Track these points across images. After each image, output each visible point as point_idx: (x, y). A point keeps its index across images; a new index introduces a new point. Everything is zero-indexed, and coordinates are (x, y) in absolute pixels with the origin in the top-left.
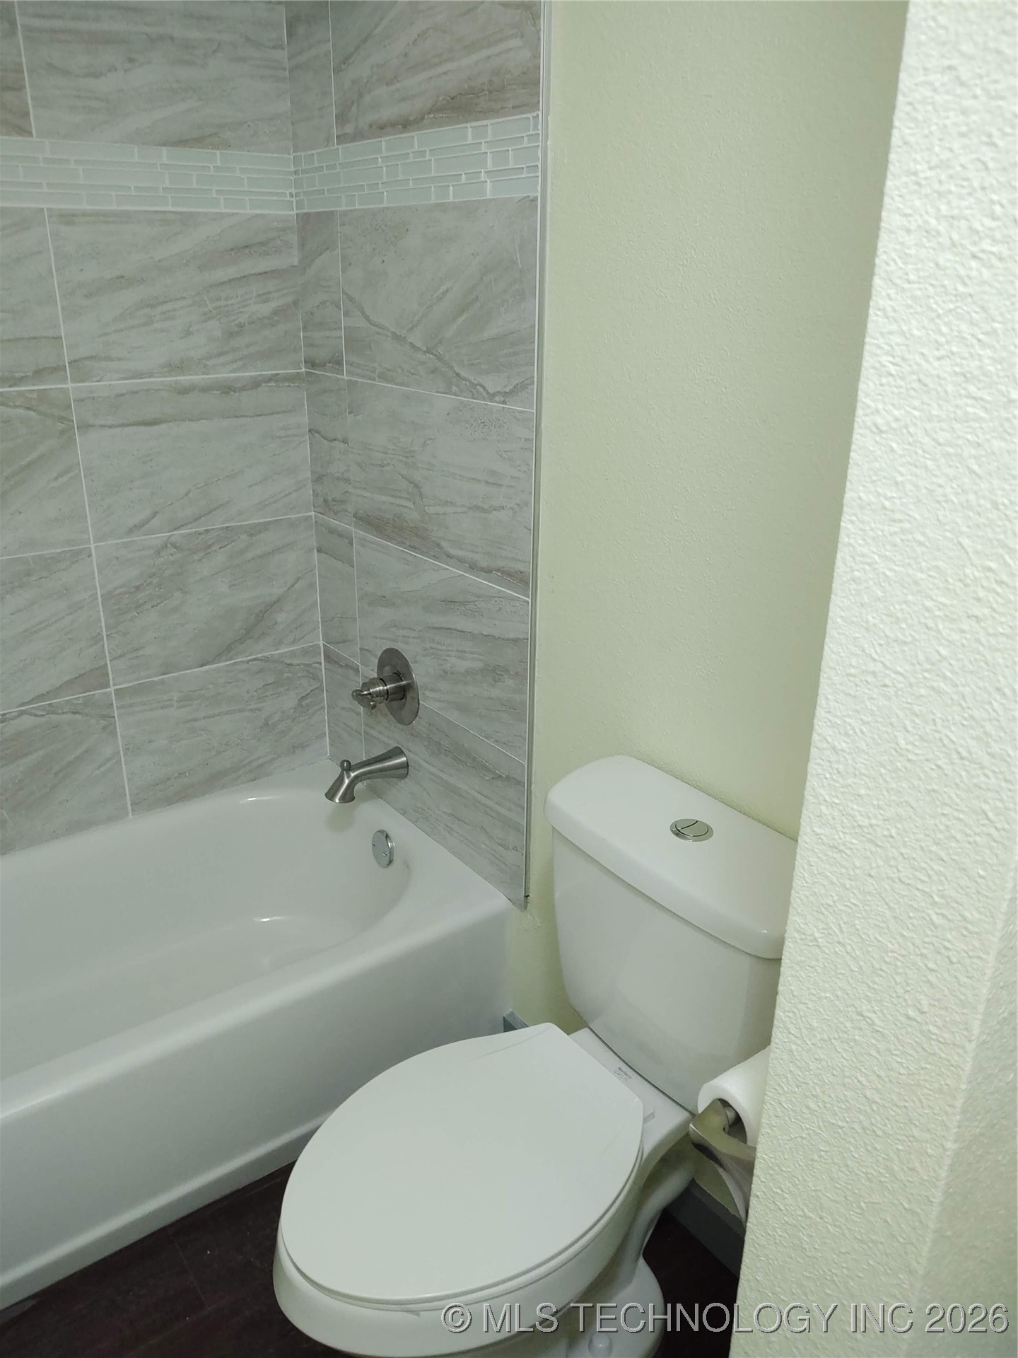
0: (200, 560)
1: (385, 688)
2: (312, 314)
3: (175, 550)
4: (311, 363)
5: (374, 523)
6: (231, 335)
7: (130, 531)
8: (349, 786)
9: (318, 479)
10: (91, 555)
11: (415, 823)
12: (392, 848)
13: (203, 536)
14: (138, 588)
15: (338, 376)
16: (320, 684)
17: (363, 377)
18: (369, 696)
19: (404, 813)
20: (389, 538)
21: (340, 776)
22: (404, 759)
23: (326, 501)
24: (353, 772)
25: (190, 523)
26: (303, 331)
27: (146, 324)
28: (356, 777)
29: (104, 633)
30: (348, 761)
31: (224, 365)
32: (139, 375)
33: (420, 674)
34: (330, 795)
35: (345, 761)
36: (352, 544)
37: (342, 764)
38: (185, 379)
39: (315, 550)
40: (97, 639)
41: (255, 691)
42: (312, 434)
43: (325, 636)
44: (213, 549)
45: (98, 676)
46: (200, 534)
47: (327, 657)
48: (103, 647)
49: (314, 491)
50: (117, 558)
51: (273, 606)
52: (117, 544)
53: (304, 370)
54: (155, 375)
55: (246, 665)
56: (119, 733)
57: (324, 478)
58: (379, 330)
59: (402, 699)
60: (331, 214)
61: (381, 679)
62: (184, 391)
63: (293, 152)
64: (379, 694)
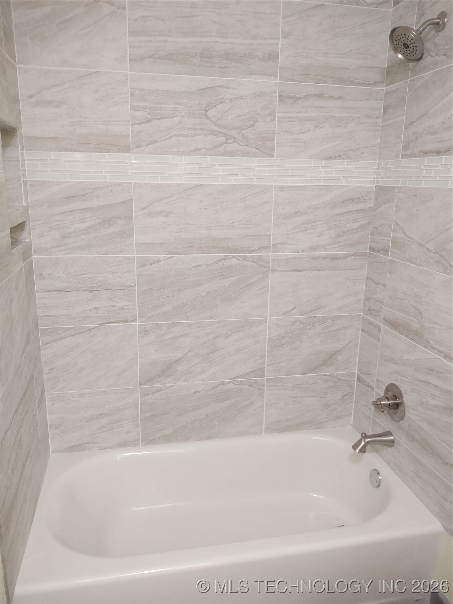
0: (310, 329)
1: (389, 402)
2: (376, 228)
3: (300, 323)
4: (372, 249)
5: (394, 324)
6: (339, 236)
7: (284, 314)
8: (364, 445)
9: (368, 299)
10: (267, 322)
11: (394, 470)
12: (380, 479)
13: (313, 319)
14: (283, 337)
15: (385, 257)
16: (353, 390)
17: (398, 259)
18: (380, 405)
19: (388, 463)
20: (400, 333)
21: (360, 440)
22: (392, 438)
23: (370, 310)
24: (367, 439)
25: (308, 313)
26: (371, 235)
27: (305, 231)
28: (368, 442)
29: (266, 354)
30: (365, 434)
31: (334, 248)
32: (299, 251)
33: (407, 399)
34: (355, 447)
35: (363, 433)
36: (380, 331)
37: (362, 434)
38: (316, 253)
39: (360, 330)
40: (263, 357)
41: (324, 389)
42: (368, 279)
43: (359, 370)
44: (316, 325)
45: (260, 372)
46: (312, 318)
47: (359, 379)
48: (265, 360)
49: (364, 304)
50: (277, 324)
51: (338, 352)
52: (278, 318)
53: (368, 251)
54: (305, 251)
55: (322, 377)
56: (265, 397)
57: (371, 299)
58: (410, 240)
59: (396, 409)
60: (393, 188)
61: (387, 398)
62: (315, 258)
63: (378, 160)
64: (385, 405)
